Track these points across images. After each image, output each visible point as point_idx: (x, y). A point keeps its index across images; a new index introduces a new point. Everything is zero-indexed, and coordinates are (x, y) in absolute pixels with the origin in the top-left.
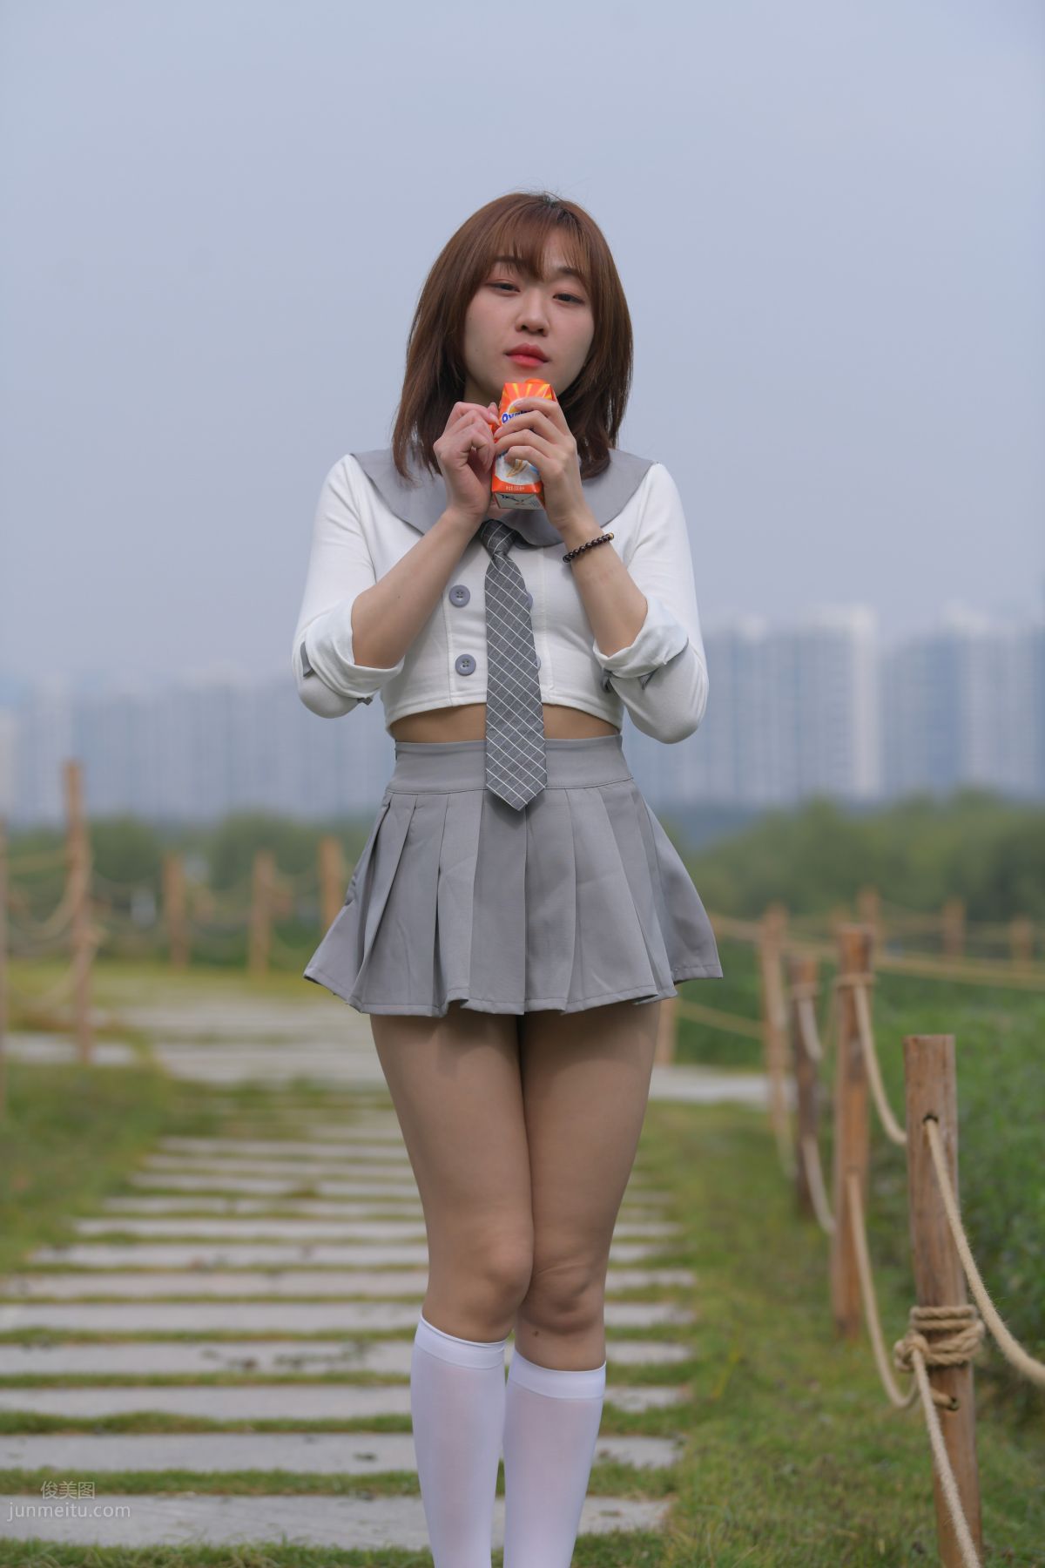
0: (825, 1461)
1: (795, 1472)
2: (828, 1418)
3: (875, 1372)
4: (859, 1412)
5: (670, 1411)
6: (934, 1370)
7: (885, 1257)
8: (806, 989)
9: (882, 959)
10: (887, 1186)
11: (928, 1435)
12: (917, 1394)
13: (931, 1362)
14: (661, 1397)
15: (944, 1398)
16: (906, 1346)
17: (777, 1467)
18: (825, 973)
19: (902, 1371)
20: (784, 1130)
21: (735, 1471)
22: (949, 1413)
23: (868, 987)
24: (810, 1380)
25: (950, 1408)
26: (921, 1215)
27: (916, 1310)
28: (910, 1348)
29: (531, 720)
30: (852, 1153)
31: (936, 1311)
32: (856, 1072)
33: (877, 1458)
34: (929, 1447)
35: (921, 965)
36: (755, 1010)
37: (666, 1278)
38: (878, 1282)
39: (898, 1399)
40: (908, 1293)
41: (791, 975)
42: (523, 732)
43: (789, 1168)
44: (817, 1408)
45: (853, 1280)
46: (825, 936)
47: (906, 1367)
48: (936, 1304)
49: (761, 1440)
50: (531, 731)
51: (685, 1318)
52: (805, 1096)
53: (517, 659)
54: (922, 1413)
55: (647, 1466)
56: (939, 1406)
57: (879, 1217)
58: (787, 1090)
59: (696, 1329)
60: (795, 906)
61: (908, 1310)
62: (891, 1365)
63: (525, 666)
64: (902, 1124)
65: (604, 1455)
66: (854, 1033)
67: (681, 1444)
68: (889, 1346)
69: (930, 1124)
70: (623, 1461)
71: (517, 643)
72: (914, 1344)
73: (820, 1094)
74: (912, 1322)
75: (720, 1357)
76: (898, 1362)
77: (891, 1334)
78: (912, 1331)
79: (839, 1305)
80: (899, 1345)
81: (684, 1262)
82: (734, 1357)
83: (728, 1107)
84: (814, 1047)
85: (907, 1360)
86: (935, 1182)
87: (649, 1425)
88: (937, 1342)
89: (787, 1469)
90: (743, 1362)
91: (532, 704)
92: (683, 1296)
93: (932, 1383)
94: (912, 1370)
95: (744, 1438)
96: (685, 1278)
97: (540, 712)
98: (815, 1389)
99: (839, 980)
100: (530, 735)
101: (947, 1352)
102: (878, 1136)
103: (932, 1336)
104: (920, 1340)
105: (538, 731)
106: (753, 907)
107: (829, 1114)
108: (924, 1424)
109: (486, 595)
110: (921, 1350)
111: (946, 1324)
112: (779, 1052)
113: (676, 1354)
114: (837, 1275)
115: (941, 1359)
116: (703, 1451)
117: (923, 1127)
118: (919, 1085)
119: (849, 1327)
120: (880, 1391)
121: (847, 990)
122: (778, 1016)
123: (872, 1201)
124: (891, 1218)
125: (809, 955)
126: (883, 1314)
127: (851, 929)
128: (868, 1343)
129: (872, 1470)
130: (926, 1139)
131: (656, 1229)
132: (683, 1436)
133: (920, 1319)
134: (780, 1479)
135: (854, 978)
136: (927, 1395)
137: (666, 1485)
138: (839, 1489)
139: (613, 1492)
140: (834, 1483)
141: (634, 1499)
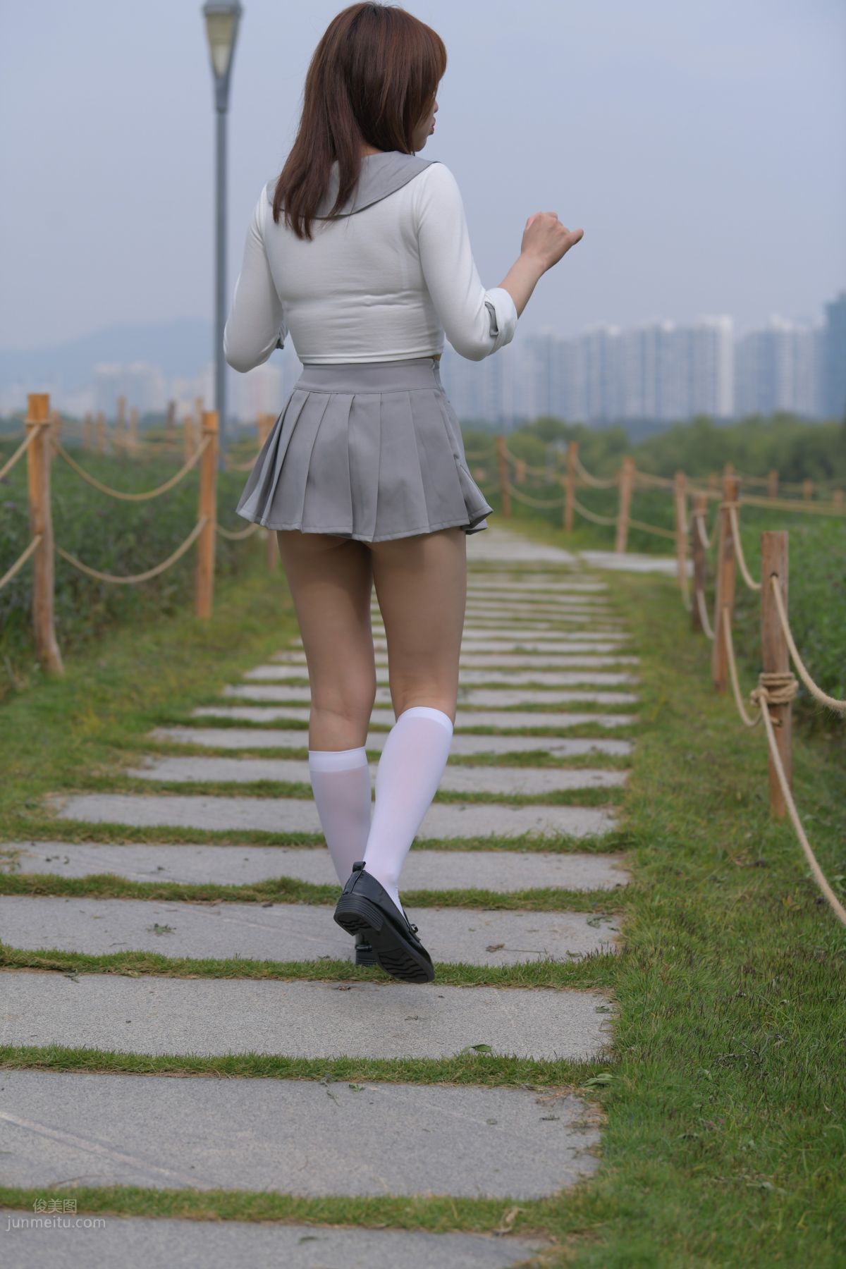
0: (709, 753)
1: (694, 758)
2: (710, 732)
3: (736, 709)
4: (727, 729)
5: (627, 727)
6: (771, 706)
7: (740, 652)
8: (700, 511)
10: (741, 615)
11: (767, 739)
12: (761, 717)
13: (770, 702)
14: (623, 720)
15: (777, 720)
17: (684, 756)
18: (711, 504)
19: (753, 707)
20: (686, 587)
21: (663, 757)
22: (779, 728)
23: (737, 509)
24: (700, 713)
25: (780, 726)
26: (767, 625)
27: (762, 676)
28: (758, 696)
30: (725, 596)
31: (773, 676)
32: (730, 554)
33: (736, 752)
34: (766, 748)
35: (758, 501)
36: (671, 525)
37: (624, 660)
38: (738, 665)
39: (750, 723)
40: (757, 668)
41: (691, 504)
43: (689, 607)
44: (704, 727)
45: (724, 662)
47: (756, 706)
48: (774, 673)
49: (676, 742)
51: (635, 680)
52: (698, 568)
54: (764, 729)
55: (616, 755)
56: (774, 724)
58: (689, 567)
59: (641, 686)
61: (757, 678)
62: (746, 706)
64: (755, 579)
65: (594, 748)
66: (729, 533)
67: (633, 744)
68: (746, 695)
69: (774, 578)
72: (762, 693)
73: (708, 568)
74: (760, 682)
75: (654, 701)
76: (751, 704)
77: (746, 690)
78: (761, 686)
79: (716, 675)
80: (751, 694)
81: (634, 653)
82: (661, 700)
83: (655, 574)
84: (706, 542)
85: (757, 701)
86: (775, 608)
87: (617, 734)
88: (773, 691)
89: (689, 757)
90: (666, 703)
92: (634, 669)
93: (770, 713)
94: (760, 707)
95: (667, 741)
96: (635, 660)
98: (703, 717)
99: (721, 506)
101: (778, 697)
103: (770, 688)
104: (764, 691)
106: (668, 472)
107: (711, 578)
108: (766, 734)
110: (765, 696)
111: (778, 682)
112: (684, 545)
113: (631, 698)
114: (716, 660)
115: (776, 700)
116: (646, 747)
117: (770, 580)
118: (768, 557)
119: (721, 686)
120: (738, 719)
121: (726, 511)
122: (684, 527)
123: (734, 621)
125: (702, 494)
126: (741, 680)
128: (732, 695)
129: (733, 758)
130: (771, 586)
131: (619, 636)
133: (764, 680)
134: (686, 762)
135: (729, 504)
136: (768, 719)
137: (626, 764)
138: (716, 767)
139: (599, 767)
140: (714, 763)
141: (609, 770)
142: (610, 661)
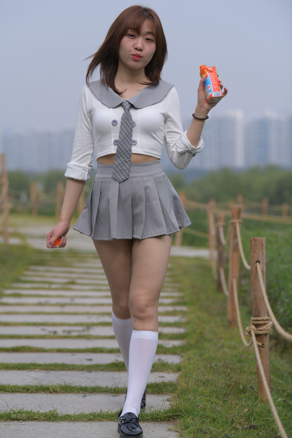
0: (225, 362)
1: (216, 365)
2: (226, 350)
3: (240, 336)
4: (235, 348)
5: (179, 347)
6: (257, 336)
7: (243, 303)
8: (221, 224)
9: (244, 215)
10: (244, 282)
11: (255, 355)
12: (252, 343)
13: (257, 333)
14: (177, 343)
15: (260, 344)
16: (249, 329)
17: (210, 364)
18: (227, 219)
19: (248, 336)
20: (214, 265)
21: (198, 365)
22: (262, 348)
23: (240, 223)
24: (220, 339)
25: (262, 347)
26: (254, 290)
27: (252, 318)
28: (251, 329)
29: (128, 158)
30: (234, 272)
31: (258, 318)
32: (236, 248)
33: (240, 361)
34: (256, 358)
35: (255, 217)
36: (206, 230)
37: (178, 308)
38: (241, 310)
39: (247, 344)
40: (250, 313)
41: (217, 220)
42: (125, 161)
43: (215, 277)
44: (223, 346)
45: (234, 309)
46: (226, 208)
47: (249, 335)
48: (258, 316)
49: (206, 356)
50: (127, 161)
51: (184, 320)
52: (220, 255)
53: (127, 140)
54: (254, 349)
55: (172, 363)
56: (259, 346)
57: (241, 291)
58: (215, 254)
59: (187, 323)
60: (218, 199)
61: (250, 318)
62: (245, 334)
63: (128, 143)
64: (249, 264)
65: (159, 360)
66: (235, 236)
67: (182, 357)
68: (244, 329)
69: (258, 263)
70: (165, 362)
71: (127, 136)
72: (252, 328)
73: (225, 255)
74: (251, 321)
75: (194, 332)
76: (247, 333)
77: (244, 325)
78: (251, 324)
79: (229, 317)
80: (247, 328)
81: (184, 304)
82: (198, 332)
83: (197, 258)
84: (223, 241)
85: (250, 333)
86: (259, 281)
87: (173, 351)
88: (258, 328)
89: (213, 364)
90: (201, 333)
91: (129, 154)
92: (184, 314)
93: (257, 340)
94: (251, 336)
95: (201, 355)
96: (184, 308)
97: (130, 156)
98: (222, 341)
99: (231, 221)
100: (127, 162)
101: (261, 330)
102: (242, 267)
103: (257, 326)
104: (253, 327)
105: (129, 162)
106: (206, 200)
107: (227, 261)
108: (254, 352)
109: (121, 121)
110: (254, 330)
111: (261, 322)
112: (213, 242)
113: (181, 330)
114: (229, 307)
115: (259, 332)
116: (189, 359)
117: (256, 265)
118: (255, 252)
119: (232, 323)
120: (241, 342)
121: (234, 224)
122: (213, 232)
123: (240, 286)
124: (245, 291)
125: (222, 214)
126: (242, 319)
127: (235, 206)
128: (238, 328)
129: (238, 365)
130: (256, 268)
131: (176, 294)
132: (183, 355)
133: (254, 321)
134: (211, 367)
135: (235, 221)
136: (255, 343)
137: (178, 369)
138: (229, 370)
139: (162, 371)
140: (227, 368)
141: (168, 372)
142: (170, 309)
